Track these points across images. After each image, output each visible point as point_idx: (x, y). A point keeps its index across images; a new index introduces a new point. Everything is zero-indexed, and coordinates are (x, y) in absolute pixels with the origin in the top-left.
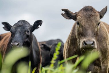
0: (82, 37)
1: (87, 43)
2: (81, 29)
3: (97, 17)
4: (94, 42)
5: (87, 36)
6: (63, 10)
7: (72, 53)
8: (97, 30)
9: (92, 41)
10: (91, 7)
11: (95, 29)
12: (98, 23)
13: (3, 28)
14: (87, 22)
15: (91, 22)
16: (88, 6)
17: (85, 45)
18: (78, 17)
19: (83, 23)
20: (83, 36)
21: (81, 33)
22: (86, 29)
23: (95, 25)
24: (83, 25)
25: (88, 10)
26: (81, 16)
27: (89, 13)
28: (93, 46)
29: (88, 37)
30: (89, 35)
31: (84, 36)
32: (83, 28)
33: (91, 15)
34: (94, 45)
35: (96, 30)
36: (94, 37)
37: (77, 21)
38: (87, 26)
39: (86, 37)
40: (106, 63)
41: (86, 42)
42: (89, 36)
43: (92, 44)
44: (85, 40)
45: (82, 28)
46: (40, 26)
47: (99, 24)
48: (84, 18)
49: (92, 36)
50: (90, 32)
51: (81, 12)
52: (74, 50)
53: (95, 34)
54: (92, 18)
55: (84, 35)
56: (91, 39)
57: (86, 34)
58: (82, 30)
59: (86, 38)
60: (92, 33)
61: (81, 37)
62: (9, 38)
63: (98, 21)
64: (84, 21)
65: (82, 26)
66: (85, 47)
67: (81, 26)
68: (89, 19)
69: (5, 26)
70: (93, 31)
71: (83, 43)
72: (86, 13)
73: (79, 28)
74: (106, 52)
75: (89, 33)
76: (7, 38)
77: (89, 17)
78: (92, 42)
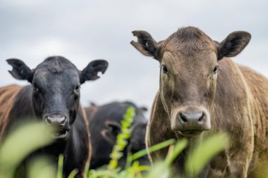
0: (176, 103)
1: (188, 117)
2: (172, 84)
3: (209, 53)
4: (204, 114)
5: (188, 100)
6: (135, 33)
7: (158, 136)
8: (212, 85)
9: (199, 113)
10: (196, 29)
11: (206, 83)
12: (213, 67)
13: (10, 71)
14: (187, 65)
15: (196, 65)
16: (190, 28)
17: (183, 122)
18: (166, 55)
19: (177, 68)
20: (177, 100)
21: (173, 92)
22: (184, 84)
23: (206, 73)
24: (176, 72)
25: (189, 36)
26: (172, 52)
27: (191, 43)
28: (201, 123)
29: (189, 102)
30: (191, 97)
31: (179, 100)
32: (178, 80)
33: (196, 50)
34: (205, 121)
35: (208, 84)
36: (205, 103)
37: (163, 63)
38: (186, 75)
39: (184, 103)
40: (240, 159)
41: (185, 115)
42: (192, 100)
43: (200, 119)
44: (182, 109)
45: (175, 80)
46: (103, 73)
47: (215, 69)
48: (179, 57)
49: (199, 99)
50: (193, 89)
51: (171, 42)
52: (163, 128)
53: (205, 95)
54: (198, 56)
55: (181, 98)
56: (197, 107)
57: (185, 94)
58: (176, 86)
59: (184, 105)
60: (200, 92)
61: (172, 101)
62: (14, 96)
63: (212, 64)
64: (179, 63)
65: (175, 76)
66: (183, 126)
67: (171, 76)
68: (190, 59)
69: (14, 68)
70: (202, 89)
71: (177, 118)
72: (184, 44)
73: (169, 80)
74: (240, 132)
75: (192, 93)
76: (9, 97)
77: (190, 55)
78: (199, 115)
